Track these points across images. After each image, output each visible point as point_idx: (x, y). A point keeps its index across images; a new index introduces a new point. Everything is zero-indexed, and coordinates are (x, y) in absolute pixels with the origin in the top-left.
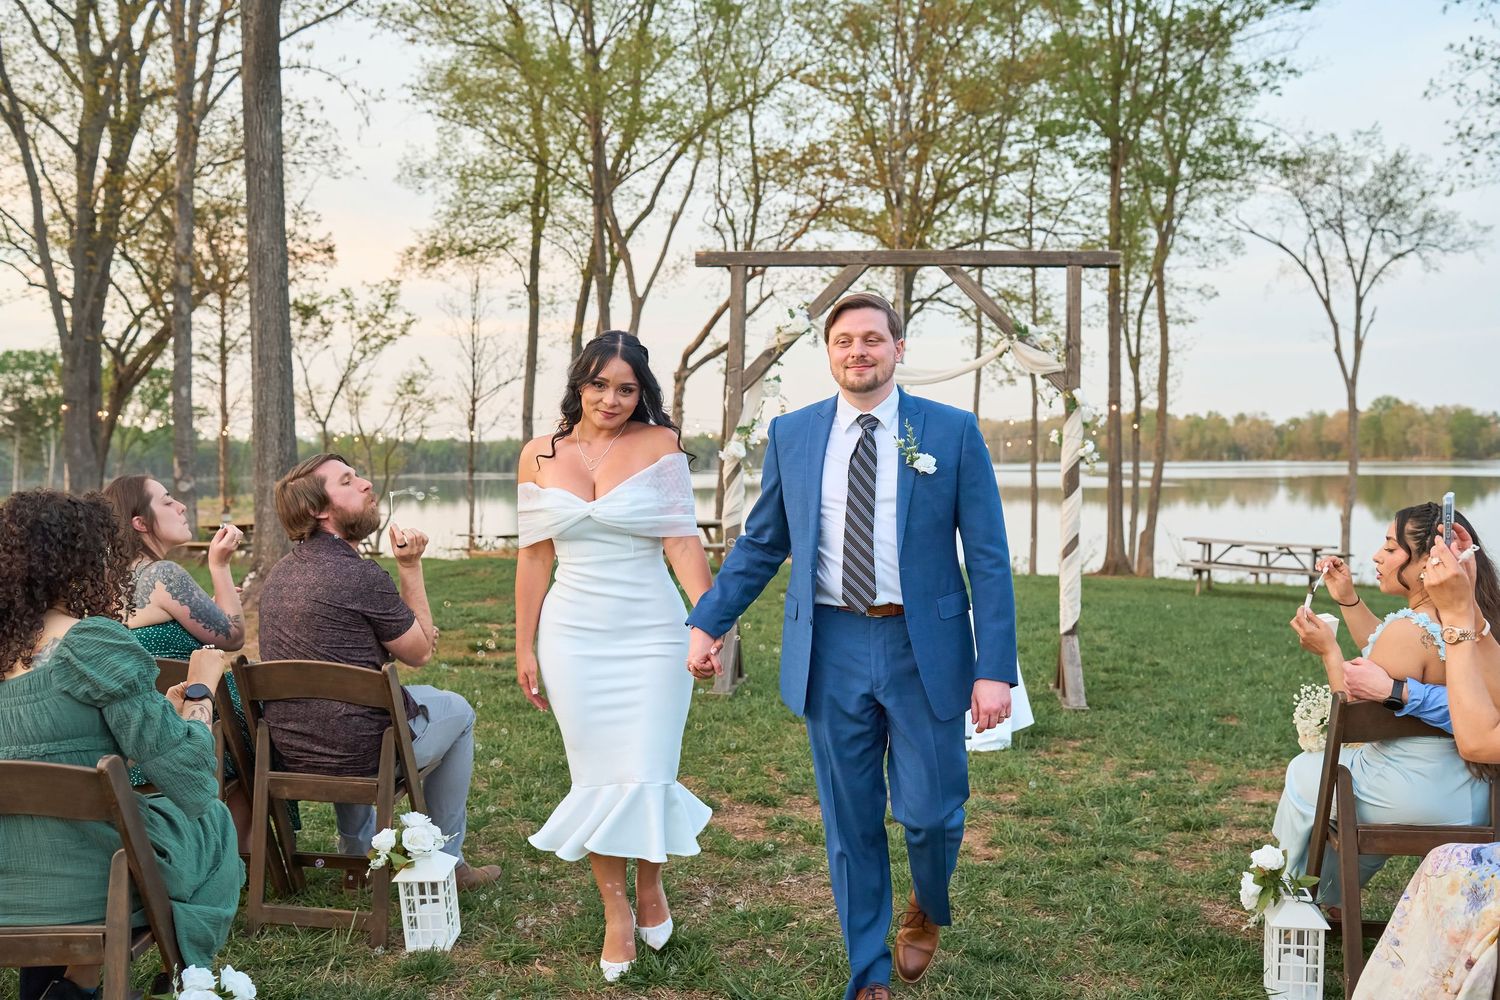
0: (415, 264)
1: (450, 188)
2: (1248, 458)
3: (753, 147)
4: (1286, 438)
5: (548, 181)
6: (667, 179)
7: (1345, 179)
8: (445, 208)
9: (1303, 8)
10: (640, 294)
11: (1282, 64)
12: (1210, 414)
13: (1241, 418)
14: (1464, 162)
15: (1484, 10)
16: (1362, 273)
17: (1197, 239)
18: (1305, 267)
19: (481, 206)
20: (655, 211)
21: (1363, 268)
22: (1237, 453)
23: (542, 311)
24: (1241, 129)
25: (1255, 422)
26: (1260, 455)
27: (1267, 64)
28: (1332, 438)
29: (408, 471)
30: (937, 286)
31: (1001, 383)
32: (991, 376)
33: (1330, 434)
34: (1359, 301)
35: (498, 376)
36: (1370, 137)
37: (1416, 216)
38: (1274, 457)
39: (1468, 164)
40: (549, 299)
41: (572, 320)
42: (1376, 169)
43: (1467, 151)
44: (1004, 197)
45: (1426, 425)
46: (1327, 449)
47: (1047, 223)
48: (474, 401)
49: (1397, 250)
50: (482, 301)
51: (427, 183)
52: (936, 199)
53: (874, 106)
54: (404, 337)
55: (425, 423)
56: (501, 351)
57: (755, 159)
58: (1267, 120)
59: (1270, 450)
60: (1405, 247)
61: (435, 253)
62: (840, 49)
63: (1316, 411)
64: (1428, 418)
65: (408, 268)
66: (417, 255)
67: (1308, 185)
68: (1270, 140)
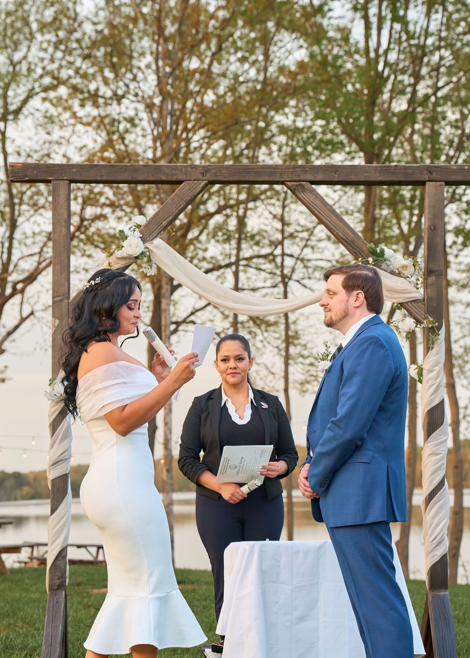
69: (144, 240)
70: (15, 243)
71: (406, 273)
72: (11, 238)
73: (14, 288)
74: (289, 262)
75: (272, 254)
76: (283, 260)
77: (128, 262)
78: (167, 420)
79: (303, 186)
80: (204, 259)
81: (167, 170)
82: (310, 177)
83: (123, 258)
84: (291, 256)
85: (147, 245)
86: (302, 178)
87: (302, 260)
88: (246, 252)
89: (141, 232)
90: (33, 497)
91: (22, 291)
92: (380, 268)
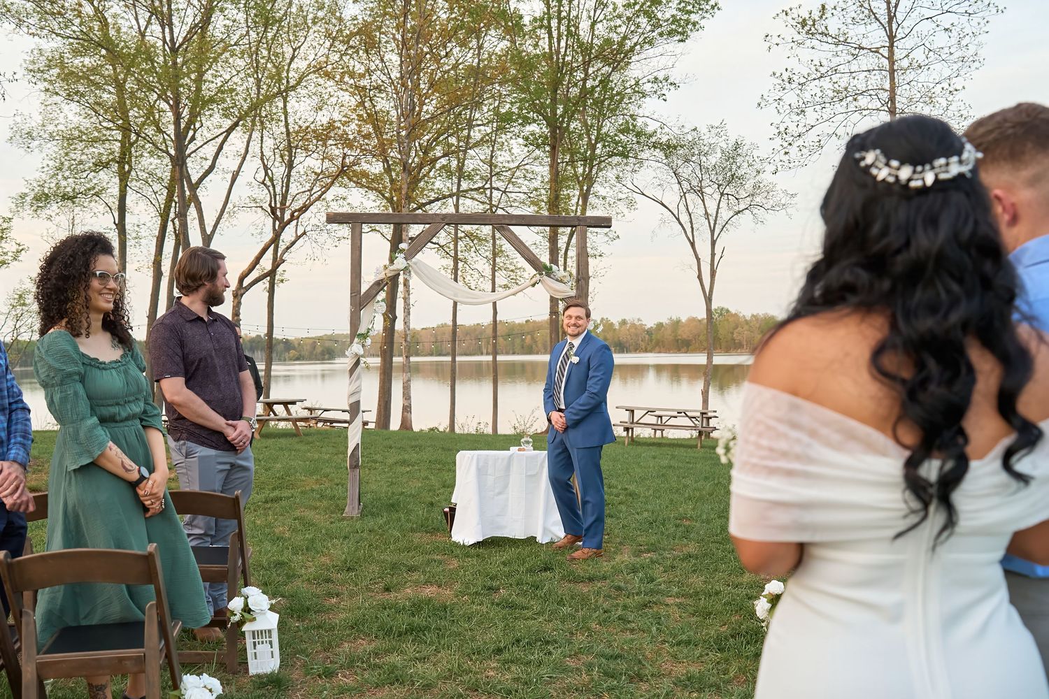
0: (27, 207)
1: (53, 148)
2: (628, 351)
3: (287, 125)
4: (654, 336)
5: (131, 145)
6: (225, 147)
7: (704, 159)
8: (51, 163)
9: (679, 41)
10: (209, 231)
11: (666, 79)
13: (624, 322)
14: (783, 152)
15: (793, 51)
16: (715, 224)
17: (604, 198)
18: (678, 219)
19: (81, 162)
20: (215, 170)
21: (715, 221)
22: (621, 347)
24: (640, 122)
25: (633, 325)
26: (637, 349)
27: (656, 78)
28: (685, 336)
33: (684, 334)
34: (713, 243)
36: (719, 130)
37: (749, 185)
38: (646, 351)
39: (786, 153)
40: (134, 235)
41: (153, 250)
42: (723, 152)
43: (785, 144)
44: (469, 165)
45: (746, 327)
46: (683, 345)
49: (736, 209)
51: (35, 144)
52: (421, 166)
54: (15, 263)
57: (288, 134)
58: (655, 117)
59: (643, 345)
60: (742, 207)
61: (42, 199)
63: (674, 318)
64: (747, 322)
65: (21, 209)
66: (28, 199)
67: (680, 162)
68: (659, 130)
69: (406, 259)
70: (292, 179)
71: (565, 280)
72: (289, 176)
73: (292, 215)
74: (496, 194)
75: (483, 187)
76: (491, 193)
78: (406, 320)
79: (503, 227)
80: (433, 190)
82: (507, 222)
83: (394, 271)
84: (498, 189)
86: (503, 222)
88: (464, 185)
90: (298, 359)
91: (298, 218)
92: (549, 277)
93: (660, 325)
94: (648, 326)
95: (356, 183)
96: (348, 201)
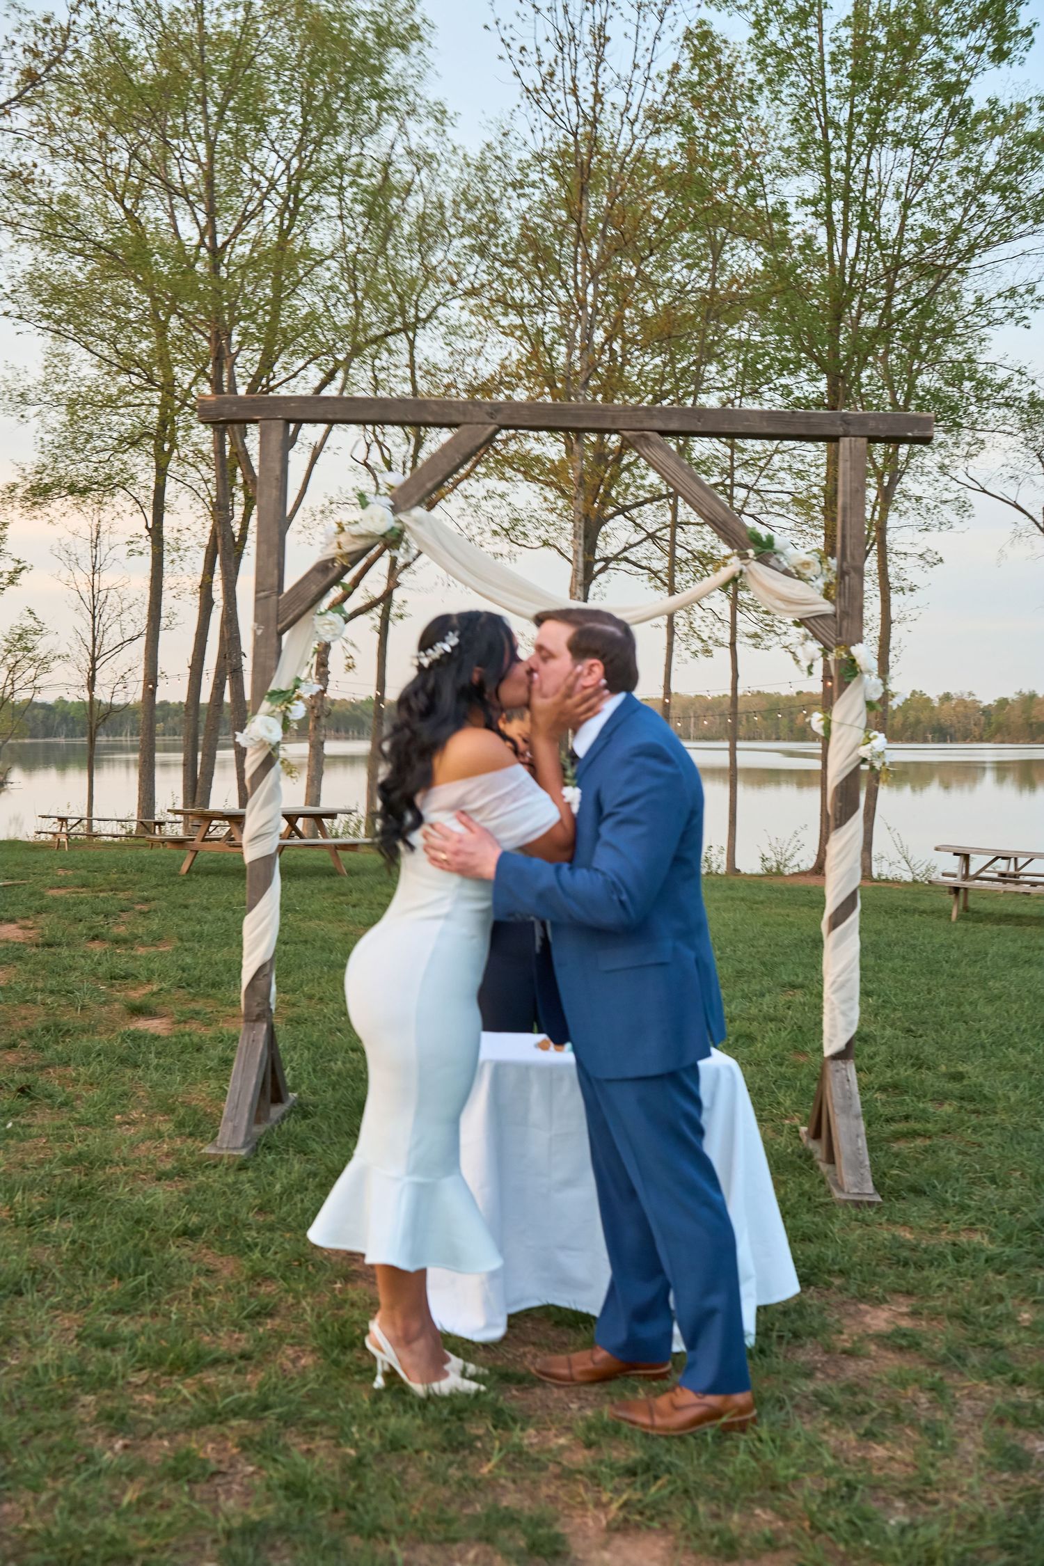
0: (18, 503)
1: (57, 417)
2: (953, 739)
4: (993, 719)
5: (175, 412)
8: (49, 438)
11: (1031, 292)
12: (914, 692)
13: (947, 697)
17: (918, 499)
22: (943, 734)
23: (167, 558)
25: (962, 702)
26: (966, 737)
27: (1012, 293)
28: (1042, 718)
29: (47, 735)
30: (622, 546)
31: (695, 654)
32: (683, 646)
33: (1041, 714)
35: (122, 631)
38: (981, 739)
40: (174, 545)
46: (1039, 732)
47: (749, 479)
48: (94, 660)
50: (104, 548)
51: (31, 411)
53: (554, 342)
54: (12, 587)
55: (38, 683)
56: (126, 604)
59: (977, 731)
61: (41, 491)
62: (516, 277)
63: (1026, 691)
65: (9, 507)
66: (19, 492)
68: (1017, 378)
69: (395, 510)
71: (808, 573)
77: (369, 542)
79: (647, 438)
81: (435, 407)
82: (660, 425)
83: (361, 536)
85: (402, 517)
86: (646, 425)
87: (758, 492)
89: (392, 498)
92: (766, 564)
93: (1003, 703)
94: (986, 703)
95: (524, 473)
96: (509, 499)
